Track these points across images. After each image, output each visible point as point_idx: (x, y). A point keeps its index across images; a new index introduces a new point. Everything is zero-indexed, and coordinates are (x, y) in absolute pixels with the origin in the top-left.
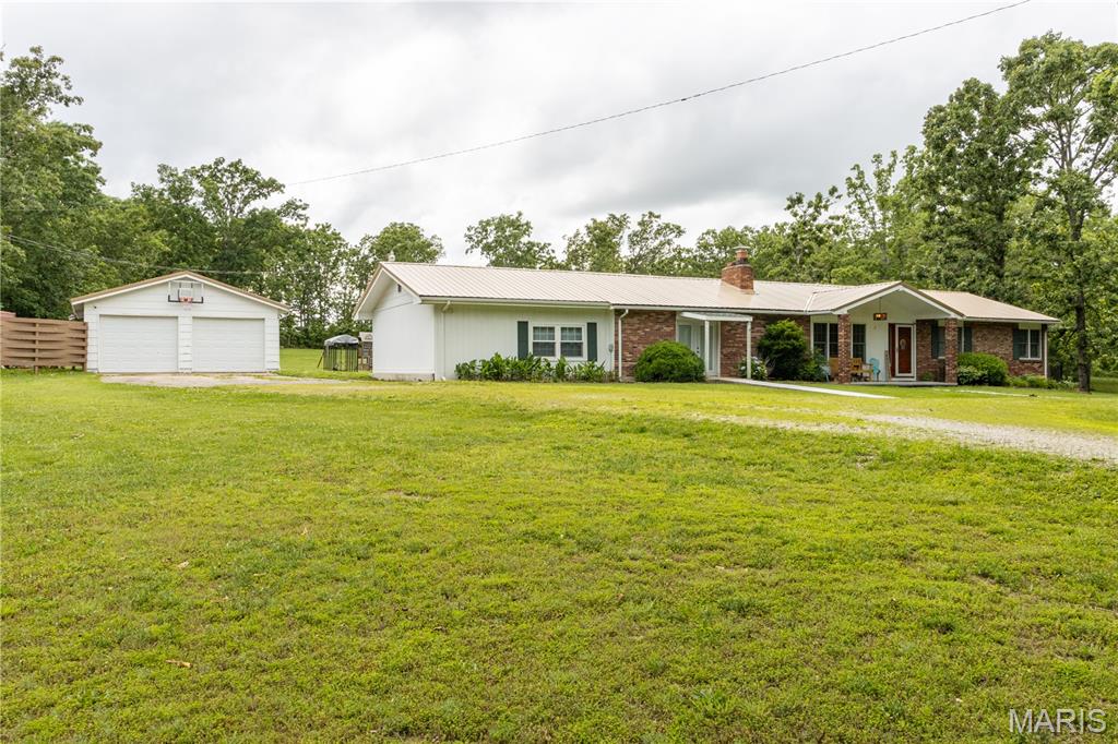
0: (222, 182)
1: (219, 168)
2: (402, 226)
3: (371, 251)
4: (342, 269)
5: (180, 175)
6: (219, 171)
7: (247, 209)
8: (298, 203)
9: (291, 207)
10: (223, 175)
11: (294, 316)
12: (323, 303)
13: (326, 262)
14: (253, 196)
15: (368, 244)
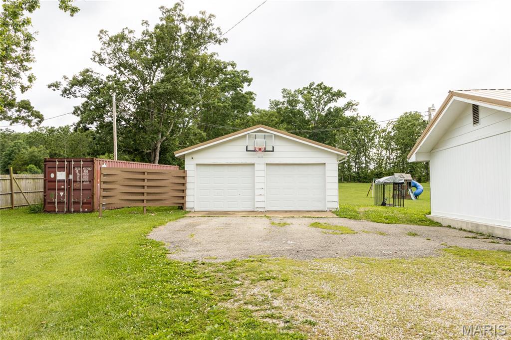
0: (313, 95)
1: (312, 88)
2: (410, 113)
3: (393, 129)
4: (376, 140)
5: (293, 93)
6: (312, 89)
7: (326, 108)
8: (353, 103)
9: (349, 105)
10: (314, 91)
11: (352, 166)
12: (367, 159)
13: (368, 137)
14: (329, 101)
15: (391, 126)
